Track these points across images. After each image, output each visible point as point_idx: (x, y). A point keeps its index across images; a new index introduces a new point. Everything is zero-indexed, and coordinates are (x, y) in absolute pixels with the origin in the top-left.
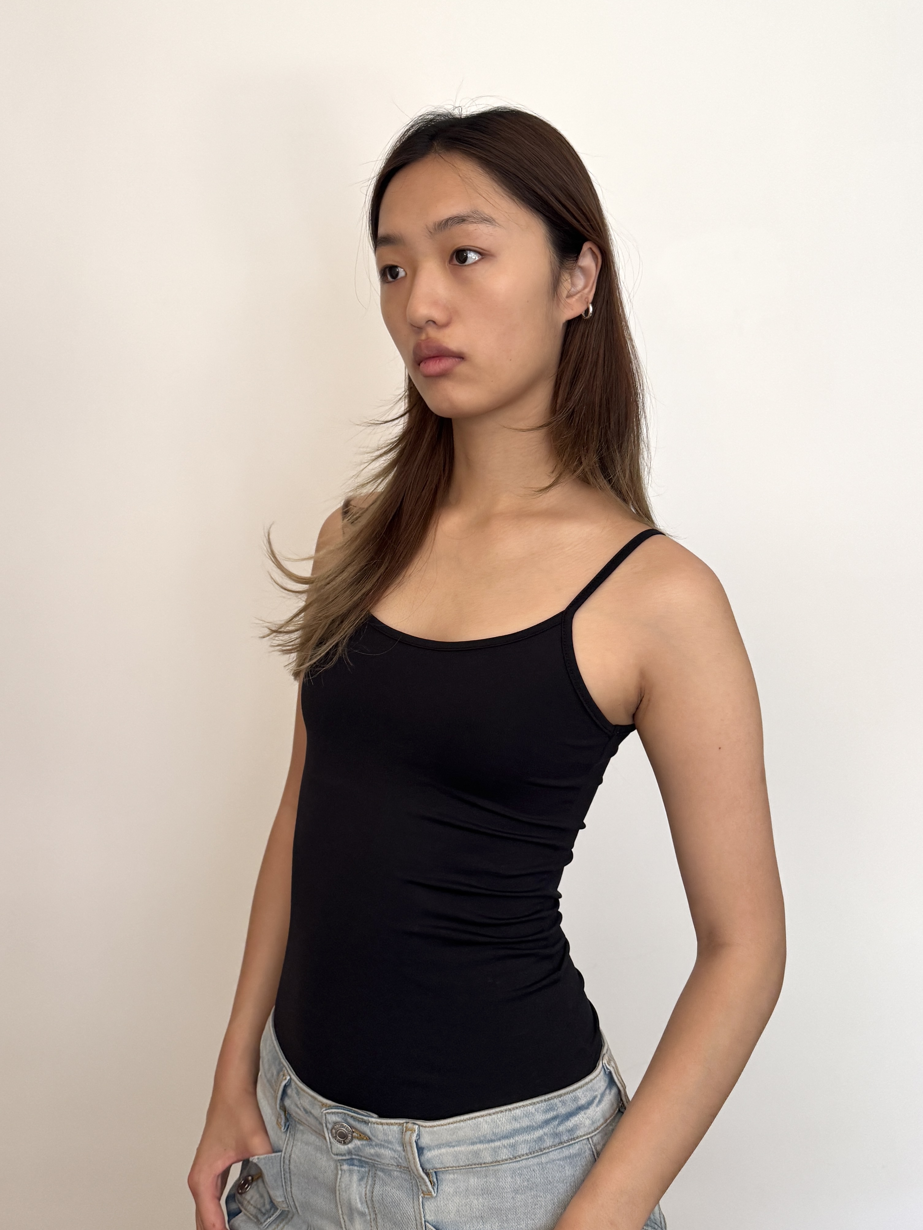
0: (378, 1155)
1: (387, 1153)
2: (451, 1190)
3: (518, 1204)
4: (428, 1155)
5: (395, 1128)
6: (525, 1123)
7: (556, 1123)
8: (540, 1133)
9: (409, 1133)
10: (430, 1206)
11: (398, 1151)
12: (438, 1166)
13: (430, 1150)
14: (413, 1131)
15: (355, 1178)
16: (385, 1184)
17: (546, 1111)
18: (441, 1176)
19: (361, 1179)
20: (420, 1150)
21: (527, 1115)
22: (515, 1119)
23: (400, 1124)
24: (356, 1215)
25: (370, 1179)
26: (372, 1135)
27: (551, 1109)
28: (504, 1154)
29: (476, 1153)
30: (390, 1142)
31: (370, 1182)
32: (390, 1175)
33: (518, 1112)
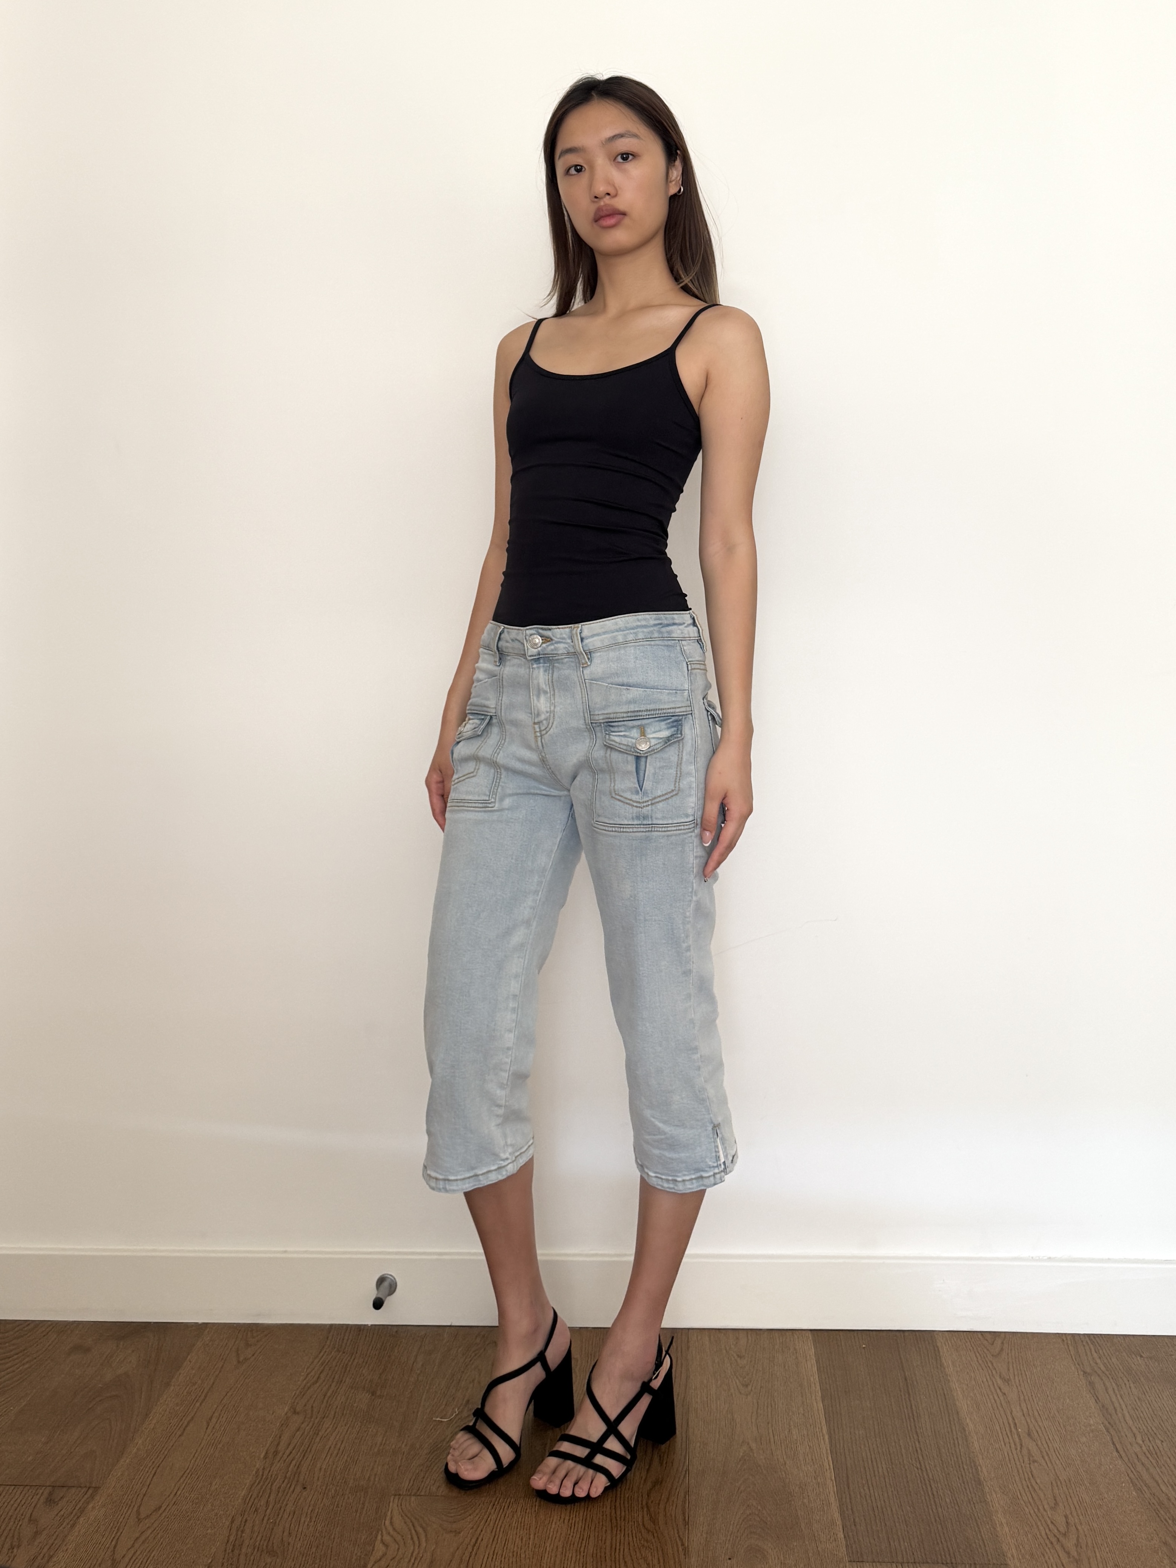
0: (556, 649)
1: (561, 646)
2: (599, 661)
3: (638, 666)
4: (586, 641)
5: (567, 630)
6: (643, 623)
7: (661, 626)
8: (652, 629)
9: (576, 629)
10: (587, 671)
11: (569, 643)
12: (591, 648)
13: (587, 639)
14: (578, 627)
15: (542, 670)
16: (559, 669)
17: (656, 619)
18: (593, 655)
19: (545, 671)
20: (582, 639)
21: (645, 619)
22: (638, 620)
23: (570, 627)
24: (541, 692)
25: (551, 670)
26: (553, 636)
27: (659, 619)
28: (631, 637)
29: (614, 638)
30: (564, 638)
31: (550, 672)
32: (562, 663)
33: (640, 617)
